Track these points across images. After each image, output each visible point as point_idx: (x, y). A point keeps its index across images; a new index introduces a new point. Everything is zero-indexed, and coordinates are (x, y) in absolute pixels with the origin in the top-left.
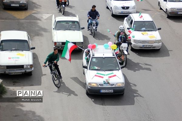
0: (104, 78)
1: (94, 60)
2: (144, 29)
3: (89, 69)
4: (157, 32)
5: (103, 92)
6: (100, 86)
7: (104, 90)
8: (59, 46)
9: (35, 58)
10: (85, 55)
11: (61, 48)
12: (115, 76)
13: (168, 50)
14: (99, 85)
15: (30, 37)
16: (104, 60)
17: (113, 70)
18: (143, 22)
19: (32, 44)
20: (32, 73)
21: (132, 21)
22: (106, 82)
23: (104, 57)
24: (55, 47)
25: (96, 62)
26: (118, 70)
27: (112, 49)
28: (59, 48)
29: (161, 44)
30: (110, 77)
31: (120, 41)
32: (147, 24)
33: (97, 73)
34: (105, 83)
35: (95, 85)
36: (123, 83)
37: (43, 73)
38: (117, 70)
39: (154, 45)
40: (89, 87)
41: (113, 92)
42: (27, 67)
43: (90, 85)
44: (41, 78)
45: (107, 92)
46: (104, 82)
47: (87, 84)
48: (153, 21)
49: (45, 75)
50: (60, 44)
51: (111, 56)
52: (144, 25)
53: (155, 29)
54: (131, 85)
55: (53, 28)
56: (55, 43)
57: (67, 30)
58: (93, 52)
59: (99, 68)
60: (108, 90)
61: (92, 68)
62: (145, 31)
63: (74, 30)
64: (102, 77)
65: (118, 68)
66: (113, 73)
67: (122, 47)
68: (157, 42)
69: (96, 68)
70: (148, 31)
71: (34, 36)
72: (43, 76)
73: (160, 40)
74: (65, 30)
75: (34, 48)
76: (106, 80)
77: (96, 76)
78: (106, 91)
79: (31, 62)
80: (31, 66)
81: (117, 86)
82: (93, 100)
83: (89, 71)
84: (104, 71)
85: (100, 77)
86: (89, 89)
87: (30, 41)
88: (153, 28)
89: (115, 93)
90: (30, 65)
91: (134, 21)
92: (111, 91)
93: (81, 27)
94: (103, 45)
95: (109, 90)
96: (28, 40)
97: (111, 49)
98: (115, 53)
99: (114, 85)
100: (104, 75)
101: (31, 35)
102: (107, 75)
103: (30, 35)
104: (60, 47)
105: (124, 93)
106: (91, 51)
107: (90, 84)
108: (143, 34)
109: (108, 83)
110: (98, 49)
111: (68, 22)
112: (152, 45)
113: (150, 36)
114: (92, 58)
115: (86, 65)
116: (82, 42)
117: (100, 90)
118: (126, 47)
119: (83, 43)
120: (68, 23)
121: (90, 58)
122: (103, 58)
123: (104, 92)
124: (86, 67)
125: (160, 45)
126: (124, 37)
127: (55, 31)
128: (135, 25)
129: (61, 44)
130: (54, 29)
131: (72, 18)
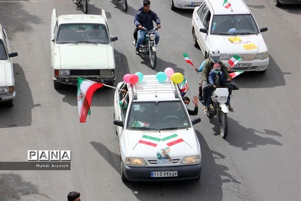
0: (157, 146)
1: (137, 108)
2: (233, 30)
3: (127, 128)
4: (260, 36)
5: (157, 176)
6: (149, 165)
7: (159, 173)
8: (64, 77)
9: (17, 74)
10: (118, 95)
11: (69, 82)
12: (181, 140)
13: (281, 72)
14: (148, 162)
15: (6, 32)
16: (157, 107)
17: (176, 129)
18: (230, 17)
19: (10, 47)
20: (13, 103)
21: (209, 14)
22: (163, 156)
23: (157, 101)
24: (55, 79)
25: (142, 111)
26: (187, 127)
27: (174, 83)
28: (65, 81)
29: (267, 60)
30: (171, 144)
31: (211, 82)
32: (240, 20)
33: (144, 136)
34: (160, 158)
35: (139, 161)
36: (197, 157)
37: (35, 103)
38: (184, 128)
39: (255, 62)
40: (127, 167)
41: (177, 176)
42: (4, 90)
43: (129, 162)
44: (31, 111)
45: (166, 176)
46: (158, 155)
47: (123, 159)
48: (250, 14)
49: (39, 105)
50: (66, 73)
51: (172, 97)
52: (233, 22)
53: (256, 30)
54: (214, 155)
55: (53, 39)
56: (57, 72)
57: (81, 42)
58: (135, 91)
59: (147, 126)
60: (166, 172)
61: (133, 126)
62: (235, 34)
63: (94, 43)
64: (155, 145)
65: (186, 124)
66: (176, 135)
67: (217, 97)
68: (260, 56)
69: (142, 125)
70: (242, 34)
71: (15, 31)
72: (35, 108)
73: (266, 53)
74: (77, 43)
75: (15, 55)
76: (163, 150)
77: (141, 142)
78: (163, 174)
79: (10, 82)
80: (11, 89)
81: (185, 163)
82: (136, 192)
83: (128, 131)
84: (157, 130)
85: (149, 144)
86: (127, 171)
87: (7, 41)
88: (252, 28)
89: (182, 177)
90: (9, 87)
91: (214, 15)
92: (174, 174)
93: (111, 36)
94: (156, 74)
95: (169, 172)
96: (3, 40)
97: (172, 83)
98: (179, 92)
99: (180, 161)
100: (159, 140)
101: (9, 28)
102: (164, 139)
103: (6, 29)
104: (67, 80)
105: (199, 177)
106: (130, 89)
107: (129, 160)
108: (232, 42)
109: (167, 157)
110: (145, 83)
111: (84, 26)
112: (250, 64)
113: (246, 44)
114: (133, 103)
115: (121, 120)
116: (112, 70)
117: (150, 171)
118: (226, 97)
119: (114, 72)
120: (83, 28)
121: (128, 103)
122: (154, 102)
123: (159, 176)
124: (120, 124)
125: (266, 62)
126: (221, 73)
127: (56, 45)
128: (215, 24)
129: (68, 73)
130: (53, 41)
131: (92, 18)
